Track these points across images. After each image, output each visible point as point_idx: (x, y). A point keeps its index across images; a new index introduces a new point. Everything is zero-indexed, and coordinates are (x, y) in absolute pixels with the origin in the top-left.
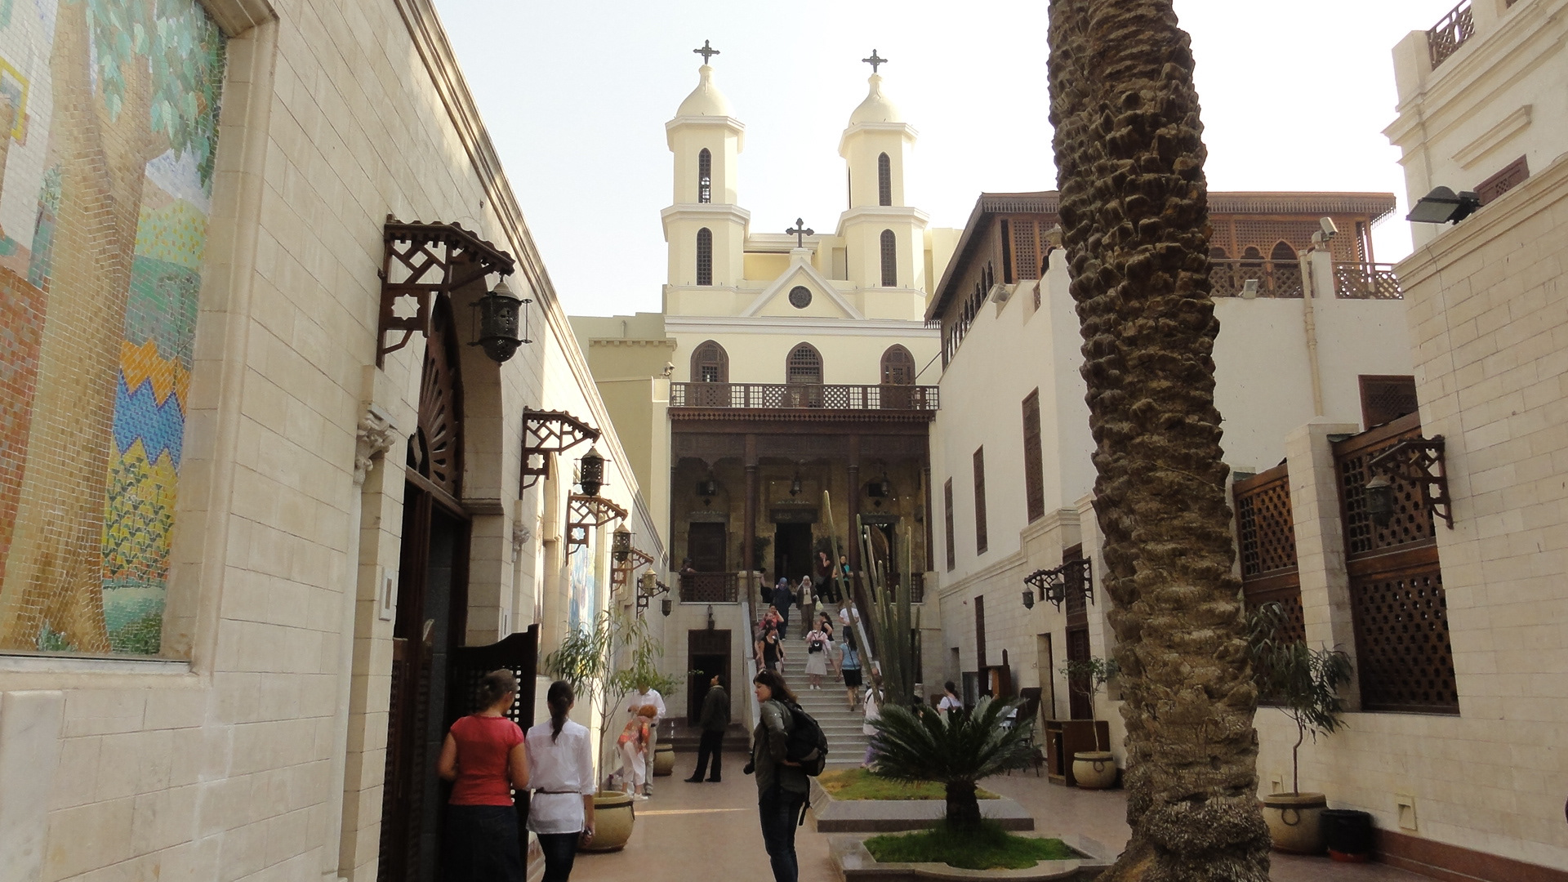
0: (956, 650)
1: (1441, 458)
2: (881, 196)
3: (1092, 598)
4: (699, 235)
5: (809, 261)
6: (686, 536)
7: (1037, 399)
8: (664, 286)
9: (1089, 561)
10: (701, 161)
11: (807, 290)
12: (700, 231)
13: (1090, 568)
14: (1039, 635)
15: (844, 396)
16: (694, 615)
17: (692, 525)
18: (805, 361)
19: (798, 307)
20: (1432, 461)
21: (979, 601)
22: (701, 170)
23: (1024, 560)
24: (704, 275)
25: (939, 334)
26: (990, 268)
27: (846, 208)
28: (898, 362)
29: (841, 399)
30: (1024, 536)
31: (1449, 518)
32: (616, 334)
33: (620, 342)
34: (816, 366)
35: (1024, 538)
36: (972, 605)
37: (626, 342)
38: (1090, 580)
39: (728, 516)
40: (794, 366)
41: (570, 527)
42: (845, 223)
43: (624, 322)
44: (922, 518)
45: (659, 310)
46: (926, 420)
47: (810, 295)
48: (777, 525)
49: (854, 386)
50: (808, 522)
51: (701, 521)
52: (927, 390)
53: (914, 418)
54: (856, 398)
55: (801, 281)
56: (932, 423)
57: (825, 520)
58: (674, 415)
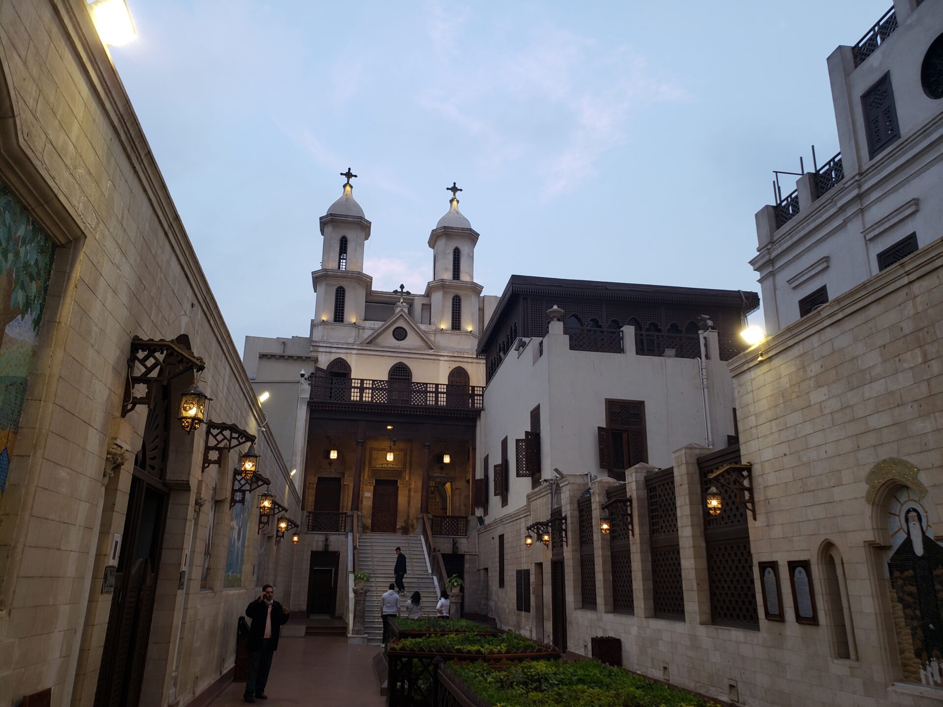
0: (486, 569)
1: (750, 476)
2: (454, 274)
3: (567, 542)
4: (337, 290)
5: (406, 310)
6: (315, 485)
7: (539, 411)
8: (312, 320)
9: (565, 518)
10: (341, 244)
11: (405, 330)
12: (338, 288)
13: (566, 522)
14: (536, 563)
15: (424, 398)
16: (317, 541)
17: (319, 479)
18: (400, 373)
19: (398, 340)
20: (744, 477)
21: (501, 537)
22: (341, 249)
23: (528, 514)
24: (339, 316)
25: (485, 361)
26: (516, 327)
27: (432, 280)
28: (459, 376)
29: (422, 400)
30: (529, 497)
31: (754, 511)
32: (277, 350)
33: (280, 356)
34: (407, 377)
35: (529, 499)
36: (497, 540)
37: (284, 356)
38: (566, 531)
39: (343, 474)
40: (393, 377)
41: (234, 491)
42: (431, 289)
43: (284, 343)
44: (469, 480)
45: (308, 336)
46: (474, 416)
47: (406, 332)
48: (376, 480)
49: (430, 392)
50: (396, 479)
51: (326, 476)
52: (476, 397)
53: (467, 414)
54: (431, 400)
55: (401, 324)
56: (478, 418)
57: (407, 479)
58: (312, 406)
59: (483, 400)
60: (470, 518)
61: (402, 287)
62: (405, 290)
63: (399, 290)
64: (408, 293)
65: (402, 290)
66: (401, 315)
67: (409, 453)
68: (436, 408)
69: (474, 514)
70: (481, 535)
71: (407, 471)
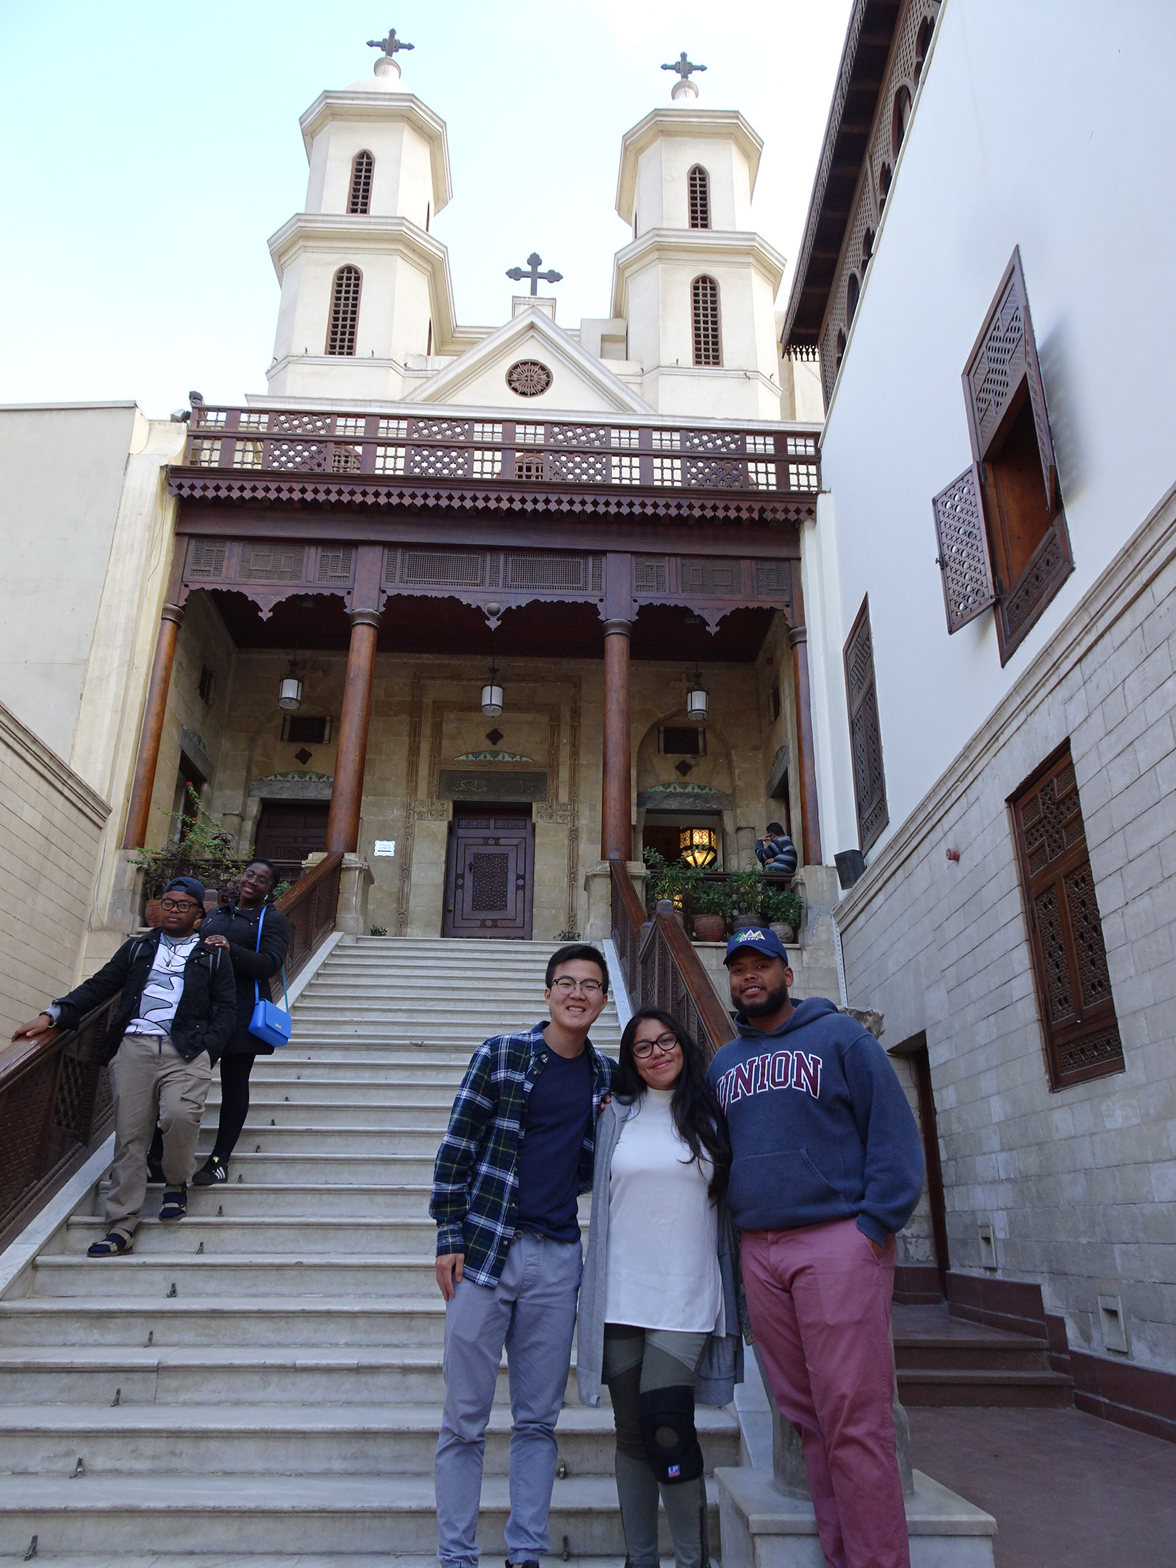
2: (692, 217)
6: (249, 826)
10: (356, 170)
12: (342, 271)
17: (268, 806)
24: (342, 339)
46: (792, 516)
47: (549, 375)
48: (454, 802)
49: (621, 453)
50: (523, 799)
51: (286, 795)
52: (792, 468)
54: (625, 473)
55: (530, 351)
56: (807, 524)
57: (564, 796)
58: (180, 487)
59: (819, 475)
61: (535, 260)
62: (542, 269)
63: (528, 268)
64: (554, 277)
65: (535, 267)
66: (532, 326)
67: (566, 716)
68: (646, 490)
70: (852, 930)
71: (564, 773)
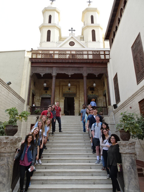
2: (91, 22)
6: (40, 101)
10: (49, 17)
12: (48, 31)
17: (42, 98)
24: (48, 39)
39: (51, 96)
42: (83, 29)
46: (106, 62)
47: (74, 43)
48: (65, 97)
49: (85, 54)
50: (73, 97)
51: (44, 97)
52: (106, 56)
53: (103, 61)
54: (85, 57)
56: (108, 63)
58: (31, 60)
59: (109, 56)
60: (109, 107)
63: (71, 29)
64: (74, 30)
66: (72, 37)
67: (78, 86)
68: (88, 59)
69: (111, 105)
70: (115, 114)
71: (78, 93)
